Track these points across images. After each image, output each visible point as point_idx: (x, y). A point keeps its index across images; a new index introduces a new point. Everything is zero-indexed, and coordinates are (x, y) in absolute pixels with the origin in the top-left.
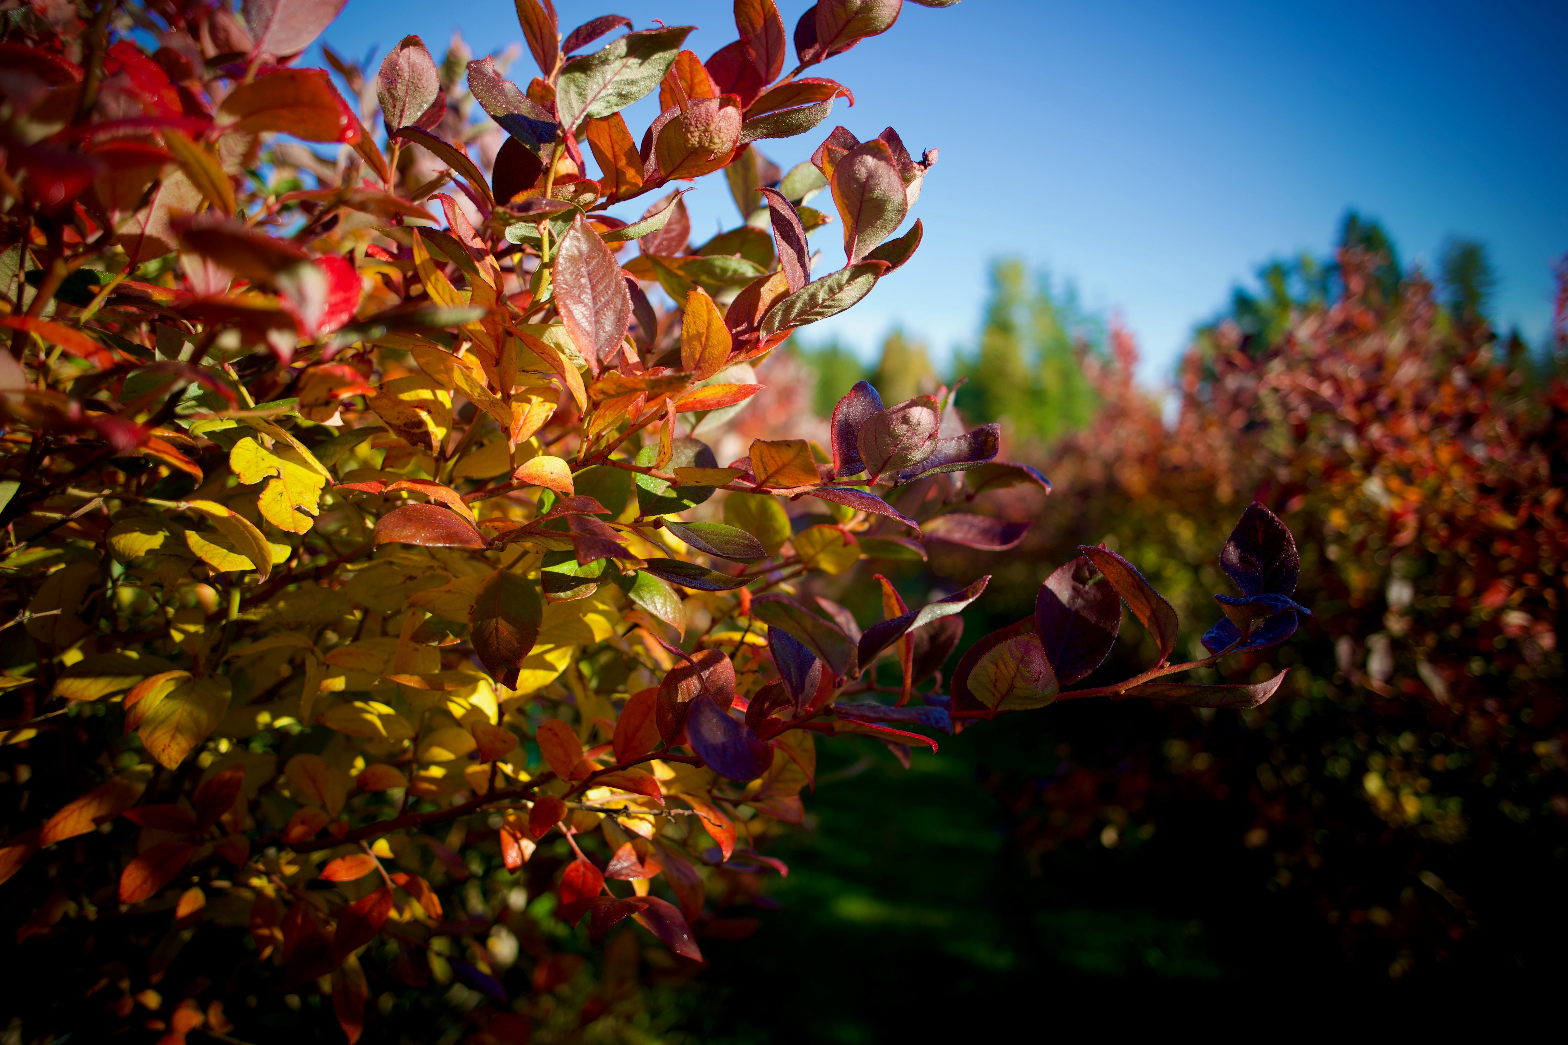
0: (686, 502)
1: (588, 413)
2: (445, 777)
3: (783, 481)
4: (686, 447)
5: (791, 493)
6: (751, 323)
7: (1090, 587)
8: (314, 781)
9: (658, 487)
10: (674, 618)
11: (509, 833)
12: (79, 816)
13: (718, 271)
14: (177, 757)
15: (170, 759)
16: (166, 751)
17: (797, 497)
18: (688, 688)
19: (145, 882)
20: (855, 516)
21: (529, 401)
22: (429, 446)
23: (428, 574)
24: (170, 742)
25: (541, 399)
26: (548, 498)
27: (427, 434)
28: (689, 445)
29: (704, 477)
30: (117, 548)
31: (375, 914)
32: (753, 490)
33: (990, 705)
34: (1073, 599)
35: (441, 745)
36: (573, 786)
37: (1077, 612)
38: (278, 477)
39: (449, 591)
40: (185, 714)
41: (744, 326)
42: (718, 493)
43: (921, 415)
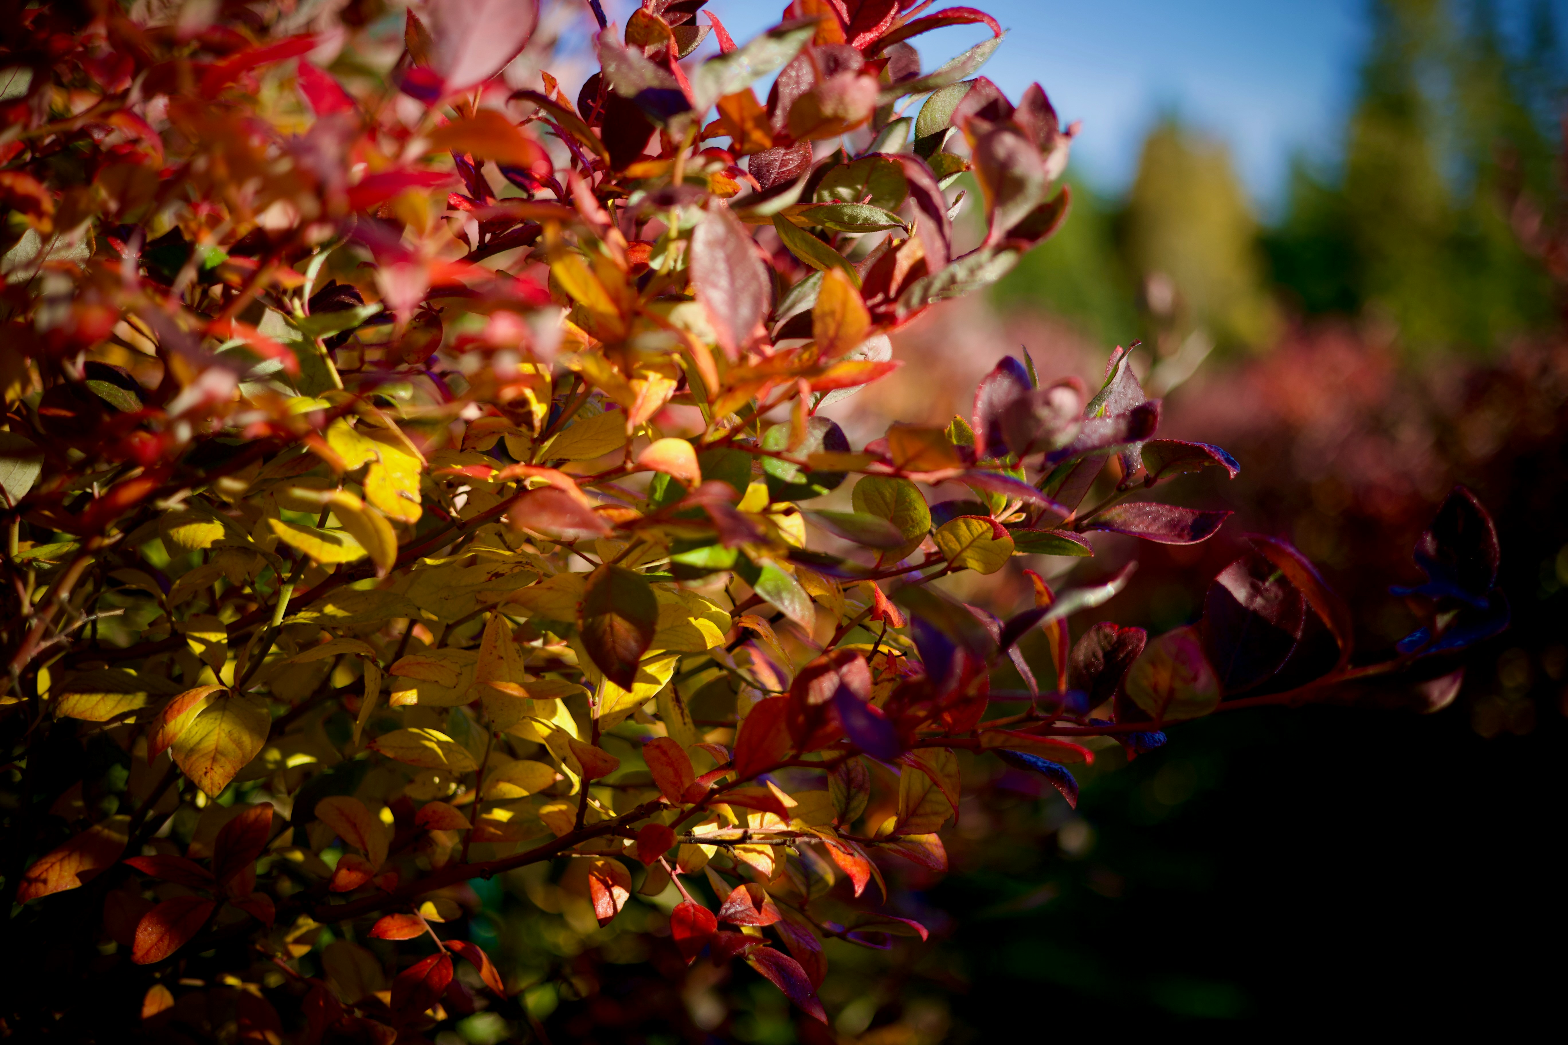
0: (817, 488)
1: (719, 396)
2: (511, 822)
3: (923, 465)
4: (814, 428)
5: (932, 477)
6: (886, 291)
7: (1271, 585)
8: (354, 826)
9: (788, 473)
10: (803, 617)
11: (598, 879)
12: (61, 870)
13: (846, 218)
14: (221, 782)
15: (212, 784)
16: (209, 775)
17: (938, 483)
18: (821, 690)
19: (161, 940)
20: (1008, 506)
21: (645, 378)
22: (531, 427)
23: (516, 570)
24: (212, 764)
25: (659, 376)
26: (661, 485)
27: (530, 414)
28: (818, 426)
29: (836, 462)
30: (175, 539)
31: (436, 979)
32: (889, 475)
33: (1154, 715)
34: (1251, 597)
35: (510, 781)
36: (682, 812)
37: (1255, 612)
38: (377, 461)
39: (550, 588)
40: (223, 735)
41: (880, 297)
42: (854, 479)
43: (1065, 399)
